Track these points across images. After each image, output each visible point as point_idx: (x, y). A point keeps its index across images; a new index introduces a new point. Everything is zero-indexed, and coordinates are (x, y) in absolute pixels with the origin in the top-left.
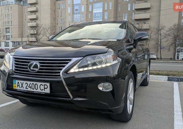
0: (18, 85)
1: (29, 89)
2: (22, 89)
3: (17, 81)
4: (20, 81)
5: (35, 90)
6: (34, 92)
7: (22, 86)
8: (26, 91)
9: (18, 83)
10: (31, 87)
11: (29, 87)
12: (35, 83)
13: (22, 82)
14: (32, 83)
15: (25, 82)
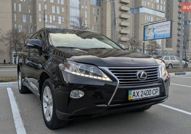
0: (134, 95)
1: (144, 96)
2: (138, 97)
3: (133, 91)
4: (135, 91)
5: (149, 96)
6: (149, 98)
7: (138, 95)
8: (141, 99)
9: (134, 92)
10: (145, 94)
11: (144, 94)
12: (149, 89)
13: (138, 91)
14: (146, 90)
15: (140, 90)
